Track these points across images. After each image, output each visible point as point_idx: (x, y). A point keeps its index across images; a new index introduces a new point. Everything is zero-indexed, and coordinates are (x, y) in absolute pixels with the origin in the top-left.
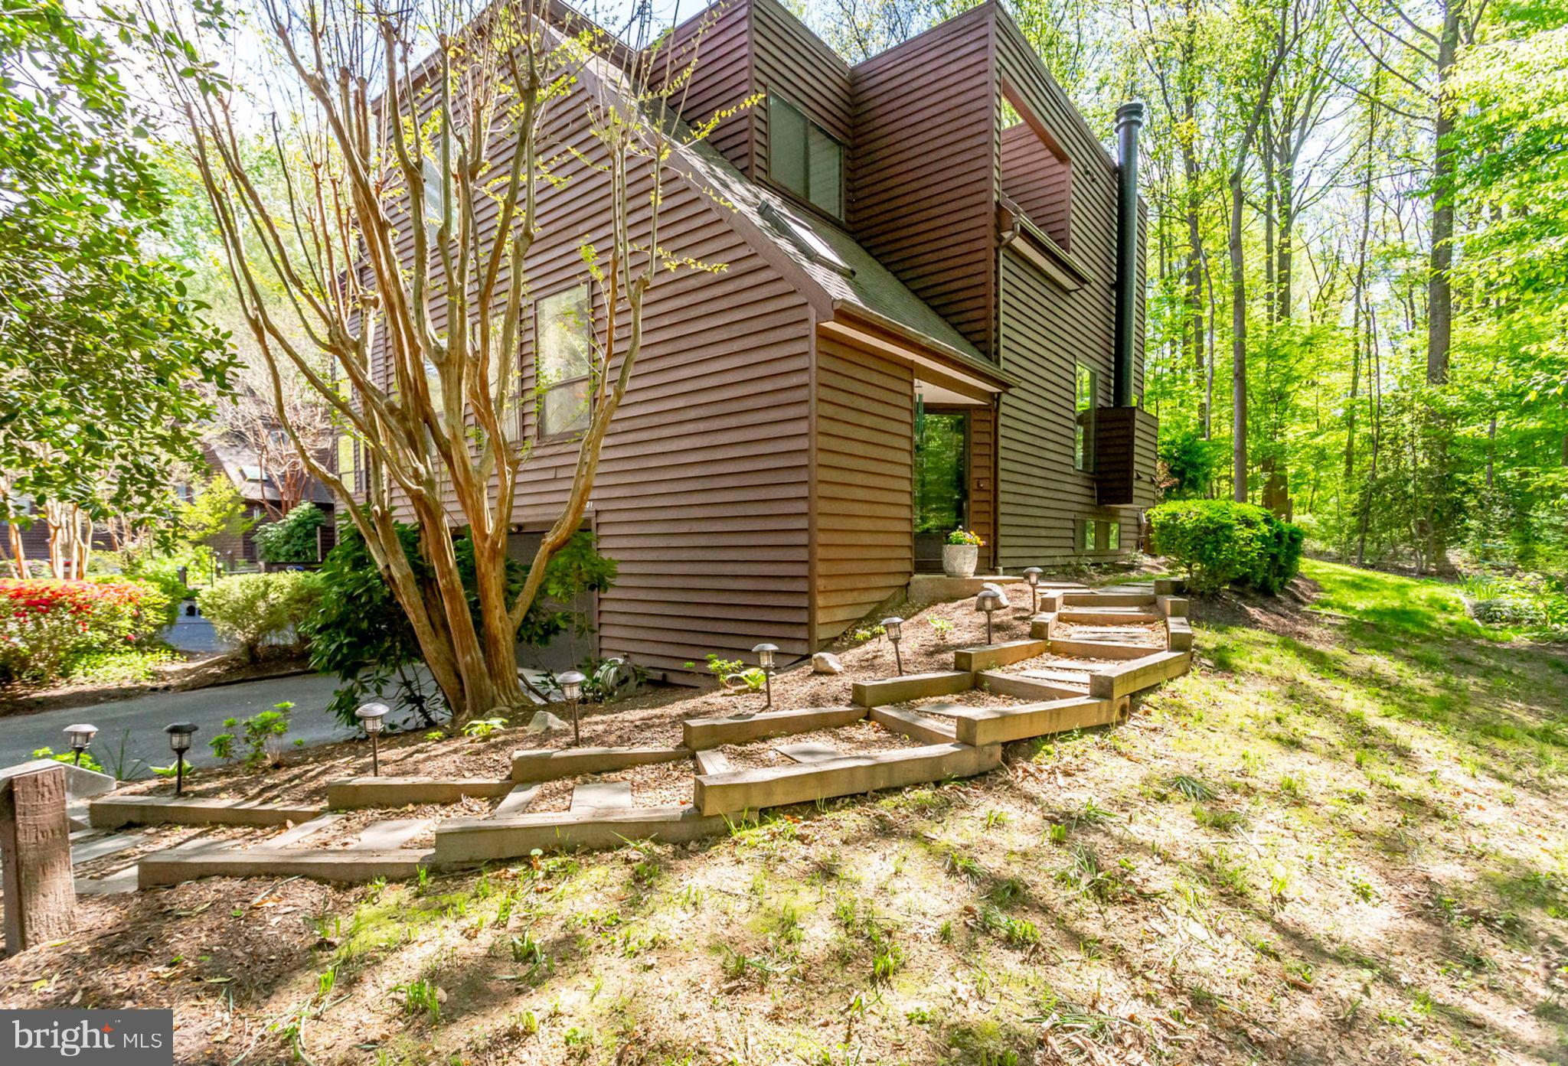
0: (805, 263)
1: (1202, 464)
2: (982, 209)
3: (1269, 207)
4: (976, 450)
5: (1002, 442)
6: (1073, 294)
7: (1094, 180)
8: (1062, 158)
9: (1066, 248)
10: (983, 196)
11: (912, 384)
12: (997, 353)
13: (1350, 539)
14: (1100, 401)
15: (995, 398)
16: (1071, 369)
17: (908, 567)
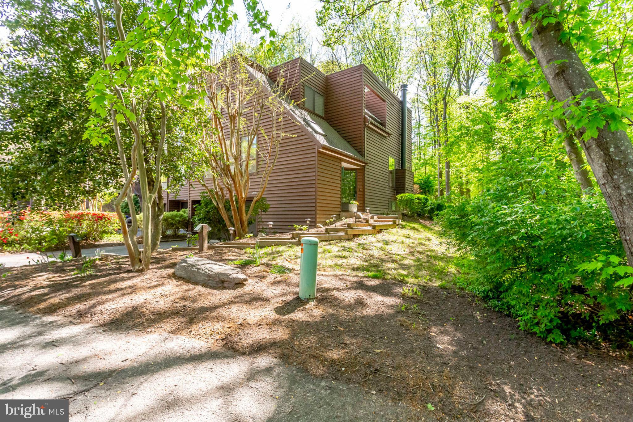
0: (315, 134)
1: (431, 186)
2: (360, 117)
4: (359, 180)
5: (366, 178)
6: (388, 138)
7: (393, 105)
8: (384, 101)
9: (385, 127)
10: (360, 114)
11: (341, 163)
12: (364, 155)
14: (397, 167)
15: (364, 167)
16: (387, 158)
17: (339, 210)
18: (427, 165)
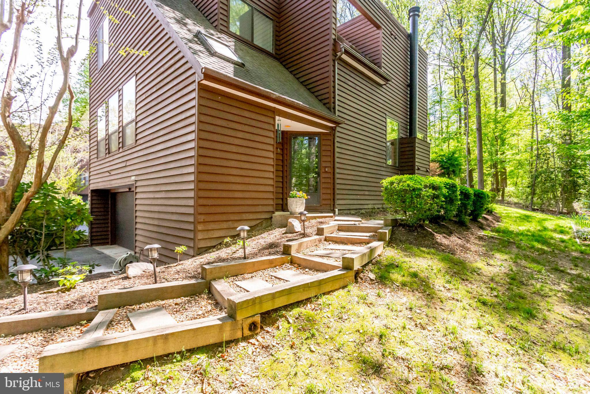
1: (457, 165)
2: (327, 43)
3: (495, 64)
4: (324, 153)
5: (338, 150)
6: (384, 86)
7: (396, 38)
8: (377, 26)
9: (380, 67)
10: (327, 37)
11: (274, 119)
12: (334, 108)
13: (527, 198)
14: (401, 135)
15: (333, 129)
16: (384, 120)
18: (451, 140)
